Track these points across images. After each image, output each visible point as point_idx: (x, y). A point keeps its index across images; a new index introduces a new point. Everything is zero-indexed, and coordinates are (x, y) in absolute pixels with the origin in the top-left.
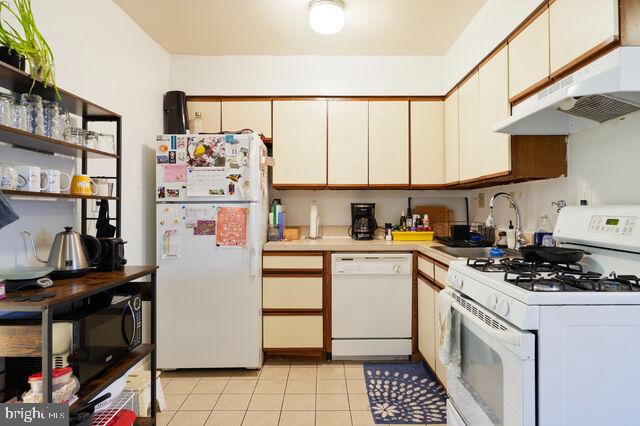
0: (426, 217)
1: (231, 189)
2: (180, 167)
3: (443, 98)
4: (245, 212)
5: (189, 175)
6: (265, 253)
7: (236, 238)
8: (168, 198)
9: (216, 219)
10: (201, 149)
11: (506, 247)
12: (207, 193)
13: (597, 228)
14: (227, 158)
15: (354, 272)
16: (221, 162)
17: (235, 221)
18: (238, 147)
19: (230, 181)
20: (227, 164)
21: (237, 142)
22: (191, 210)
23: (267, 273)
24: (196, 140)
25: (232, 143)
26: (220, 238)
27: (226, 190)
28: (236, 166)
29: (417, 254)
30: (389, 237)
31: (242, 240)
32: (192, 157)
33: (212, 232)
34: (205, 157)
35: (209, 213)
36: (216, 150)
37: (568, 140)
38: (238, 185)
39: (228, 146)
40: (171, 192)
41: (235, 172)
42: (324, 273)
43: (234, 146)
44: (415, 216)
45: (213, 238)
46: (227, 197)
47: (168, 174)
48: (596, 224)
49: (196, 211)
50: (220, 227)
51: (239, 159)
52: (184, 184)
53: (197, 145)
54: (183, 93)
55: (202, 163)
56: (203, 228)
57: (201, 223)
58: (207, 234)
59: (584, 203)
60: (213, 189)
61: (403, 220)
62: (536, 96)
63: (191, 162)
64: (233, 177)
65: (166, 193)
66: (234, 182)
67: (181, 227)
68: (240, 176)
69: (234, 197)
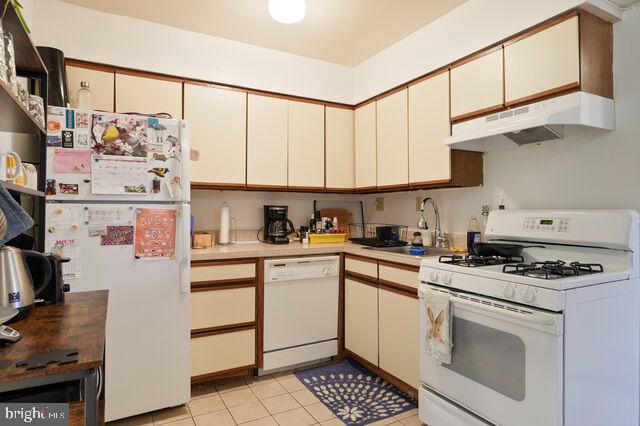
0: (335, 219)
1: (156, 186)
2: (80, 153)
3: (353, 107)
4: (174, 215)
5: (95, 166)
6: (194, 263)
7: (163, 248)
8: (59, 196)
9: (134, 224)
10: (113, 132)
11: (421, 245)
12: (122, 191)
13: (533, 227)
14: (151, 147)
15: (287, 278)
16: (140, 151)
17: (161, 225)
18: (165, 134)
19: (153, 176)
20: (150, 155)
21: (163, 128)
22: (97, 212)
23: (197, 287)
24: (105, 120)
25: (156, 129)
26: (139, 249)
27: (149, 187)
28: (163, 158)
29: (344, 255)
30: (305, 240)
31: (169, 249)
32: (99, 141)
33: (128, 241)
34: (118, 142)
35: (125, 217)
36: (135, 136)
37: (484, 157)
38: (165, 181)
39: (150, 132)
40: (66, 188)
41: (160, 164)
42: (257, 282)
43: (159, 133)
44: (324, 219)
45: (130, 248)
46: (150, 196)
47: (59, 162)
48: (530, 224)
49: (104, 213)
50: (140, 234)
51: (166, 149)
52: (87, 177)
53: (107, 125)
54: (61, 53)
55: (115, 151)
56: (114, 236)
57: (111, 229)
58: (121, 243)
59: (502, 207)
60: (130, 185)
61: (313, 223)
62: (484, 118)
63: (98, 147)
64: (157, 171)
65: (57, 188)
66: (159, 178)
67: (82, 236)
68: (167, 170)
69: (158, 197)
